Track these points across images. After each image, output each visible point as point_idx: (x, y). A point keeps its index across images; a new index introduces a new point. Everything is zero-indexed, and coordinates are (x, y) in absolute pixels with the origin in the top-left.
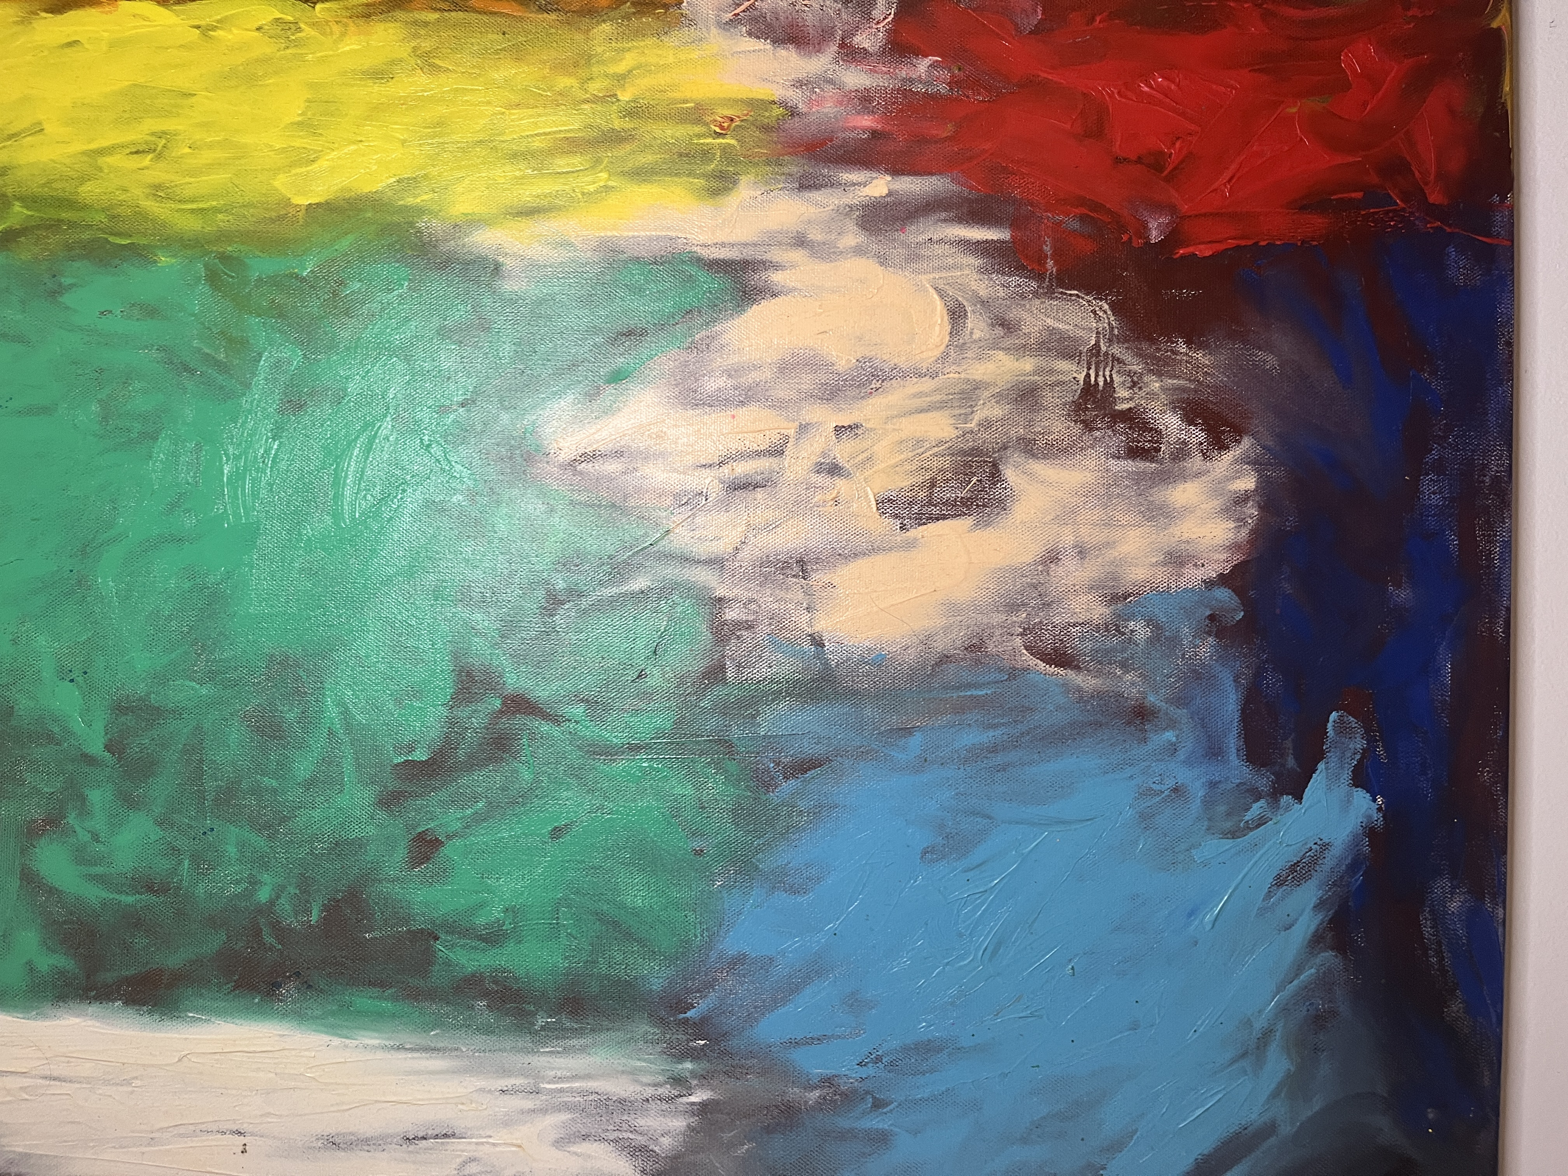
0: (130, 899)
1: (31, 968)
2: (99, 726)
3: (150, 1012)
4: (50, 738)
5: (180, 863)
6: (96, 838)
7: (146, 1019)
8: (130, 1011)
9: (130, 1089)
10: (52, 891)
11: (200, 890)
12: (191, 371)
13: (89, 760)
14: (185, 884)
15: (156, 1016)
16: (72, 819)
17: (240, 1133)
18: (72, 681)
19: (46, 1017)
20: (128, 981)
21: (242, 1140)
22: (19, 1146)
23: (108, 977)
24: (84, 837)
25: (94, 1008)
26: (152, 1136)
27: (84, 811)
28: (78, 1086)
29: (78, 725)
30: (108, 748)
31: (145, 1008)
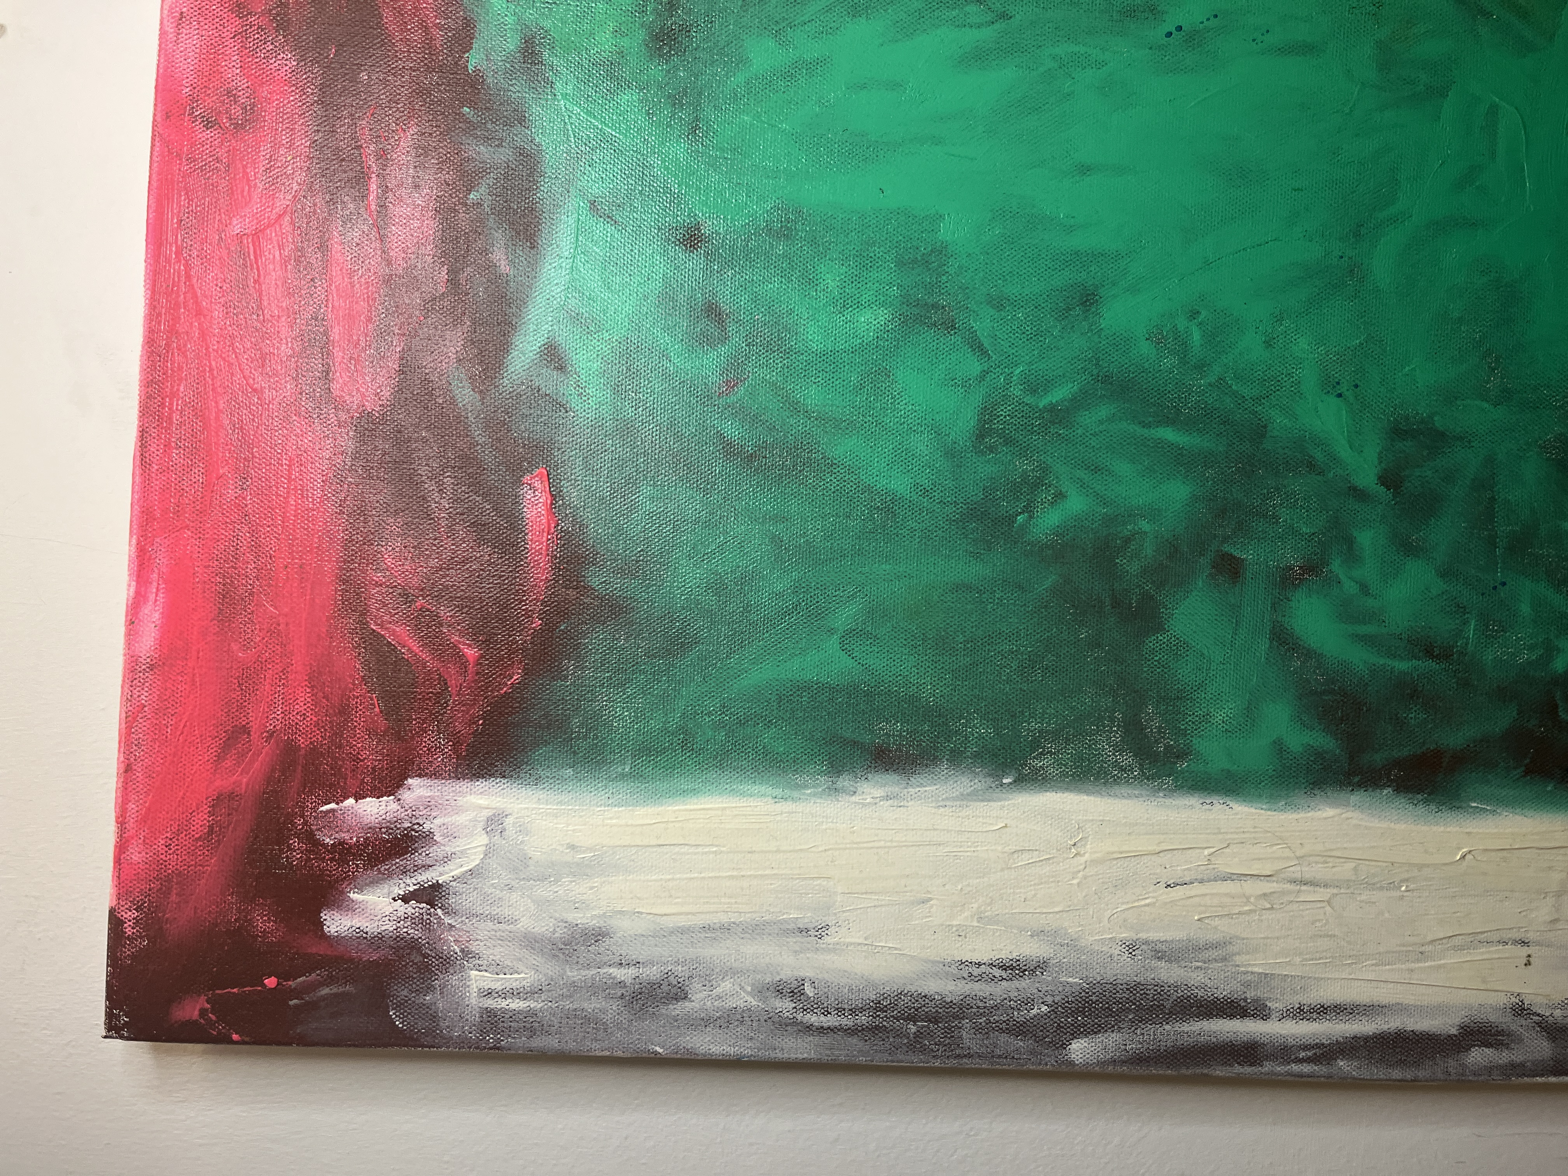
0: (1402, 666)
1: (1279, 748)
2: (1372, 453)
3: (1426, 802)
4: (1311, 466)
5: (1466, 623)
6: (1364, 589)
7: (1421, 809)
8: (1401, 801)
9: (1398, 894)
10: (1309, 654)
11: (1489, 657)
12: (1487, 14)
13: (1359, 494)
14: (1470, 648)
15: (1433, 807)
16: (1336, 566)
17: (1524, 943)
18: (1340, 395)
19: (1296, 808)
20: (1398, 763)
21: (1524, 951)
22: (1257, 964)
23: (1379, 758)
24: (1350, 587)
25: (1355, 798)
26: (1423, 949)
27: (1352, 555)
28: (1335, 891)
29: (1344, 452)
30: (1385, 480)
31: (1420, 797)
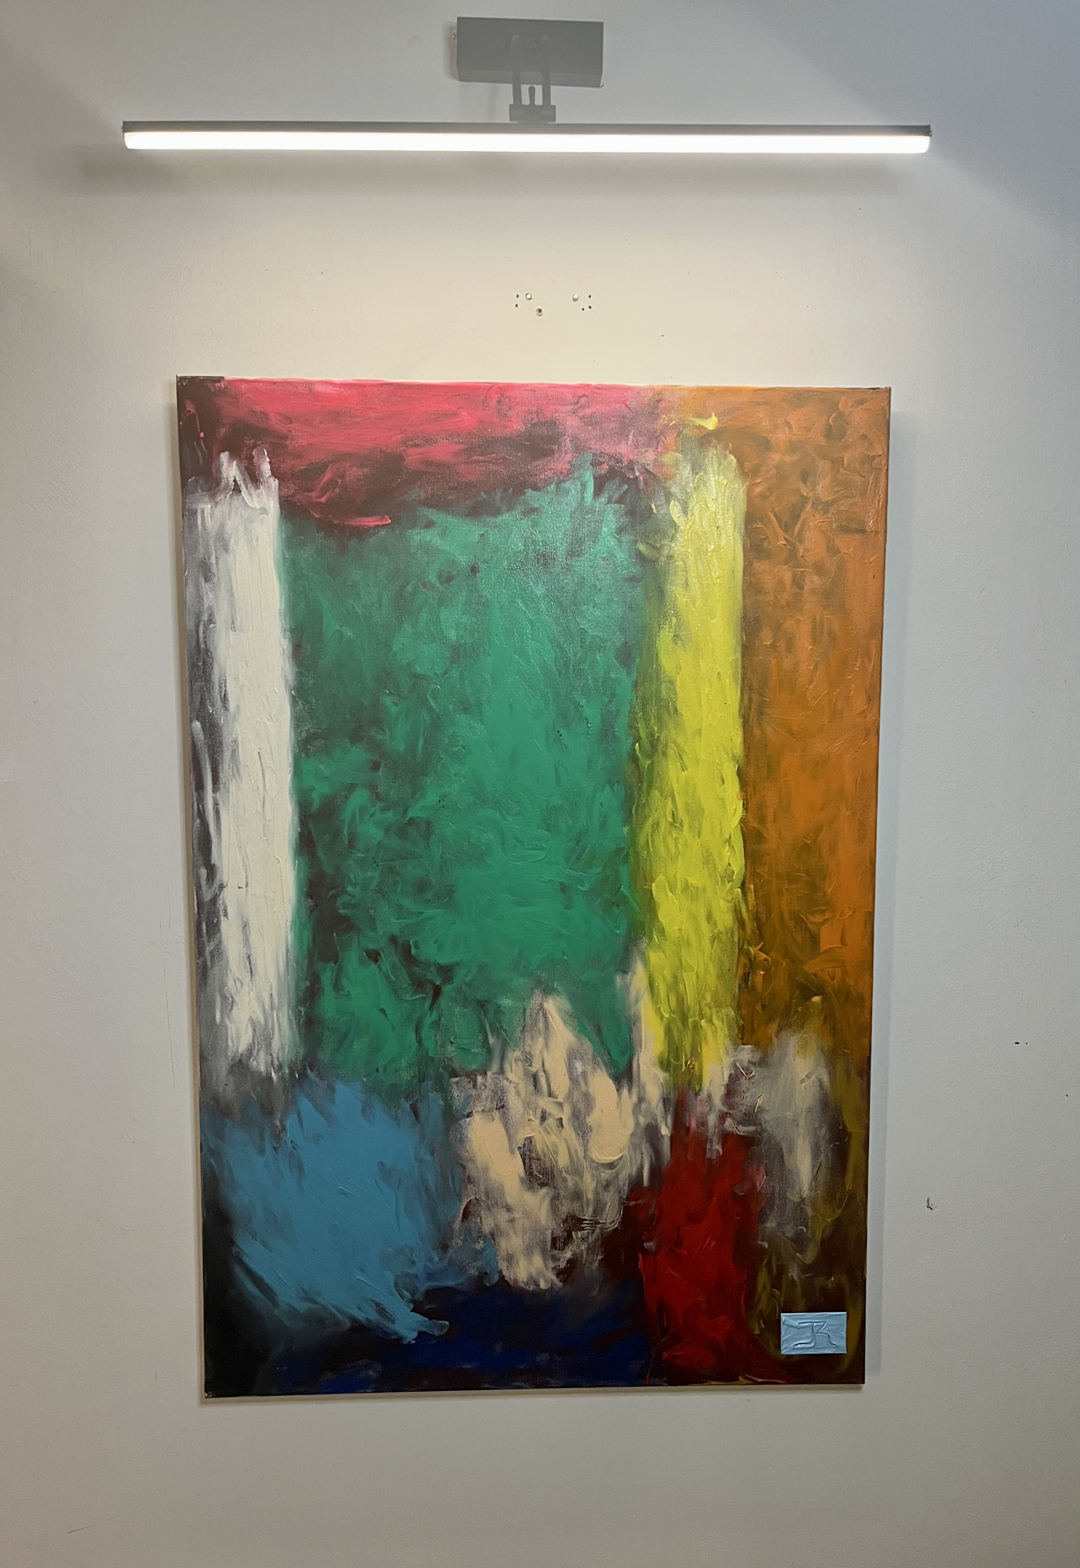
0: (345, 831)
1: (313, 789)
2: (420, 814)
3: (297, 844)
4: (415, 792)
5: (363, 853)
6: (372, 816)
7: (293, 842)
8: (297, 835)
9: (262, 836)
10: (347, 797)
11: (351, 862)
12: (577, 845)
13: (406, 811)
14: (353, 855)
15: (295, 847)
16: (379, 805)
17: (247, 885)
18: (440, 801)
19: (291, 796)
20: (309, 832)
21: (244, 886)
22: (232, 787)
23: (311, 826)
24: (372, 810)
25: (296, 819)
26: (242, 847)
27: (385, 809)
28: (262, 814)
29: (421, 804)
30: (411, 819)
31: (298, 841)
